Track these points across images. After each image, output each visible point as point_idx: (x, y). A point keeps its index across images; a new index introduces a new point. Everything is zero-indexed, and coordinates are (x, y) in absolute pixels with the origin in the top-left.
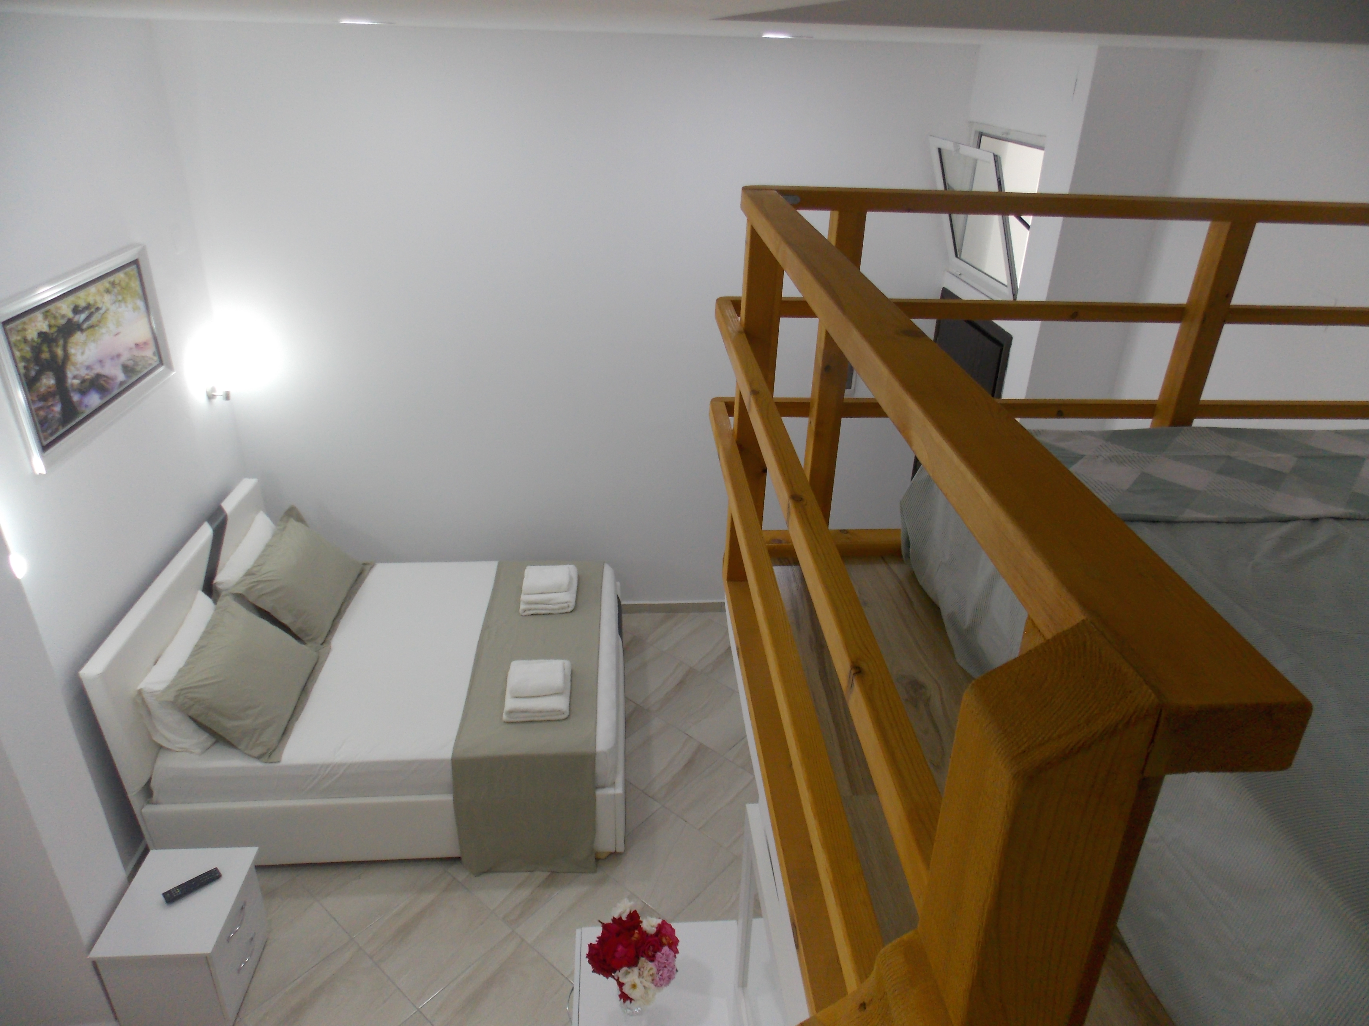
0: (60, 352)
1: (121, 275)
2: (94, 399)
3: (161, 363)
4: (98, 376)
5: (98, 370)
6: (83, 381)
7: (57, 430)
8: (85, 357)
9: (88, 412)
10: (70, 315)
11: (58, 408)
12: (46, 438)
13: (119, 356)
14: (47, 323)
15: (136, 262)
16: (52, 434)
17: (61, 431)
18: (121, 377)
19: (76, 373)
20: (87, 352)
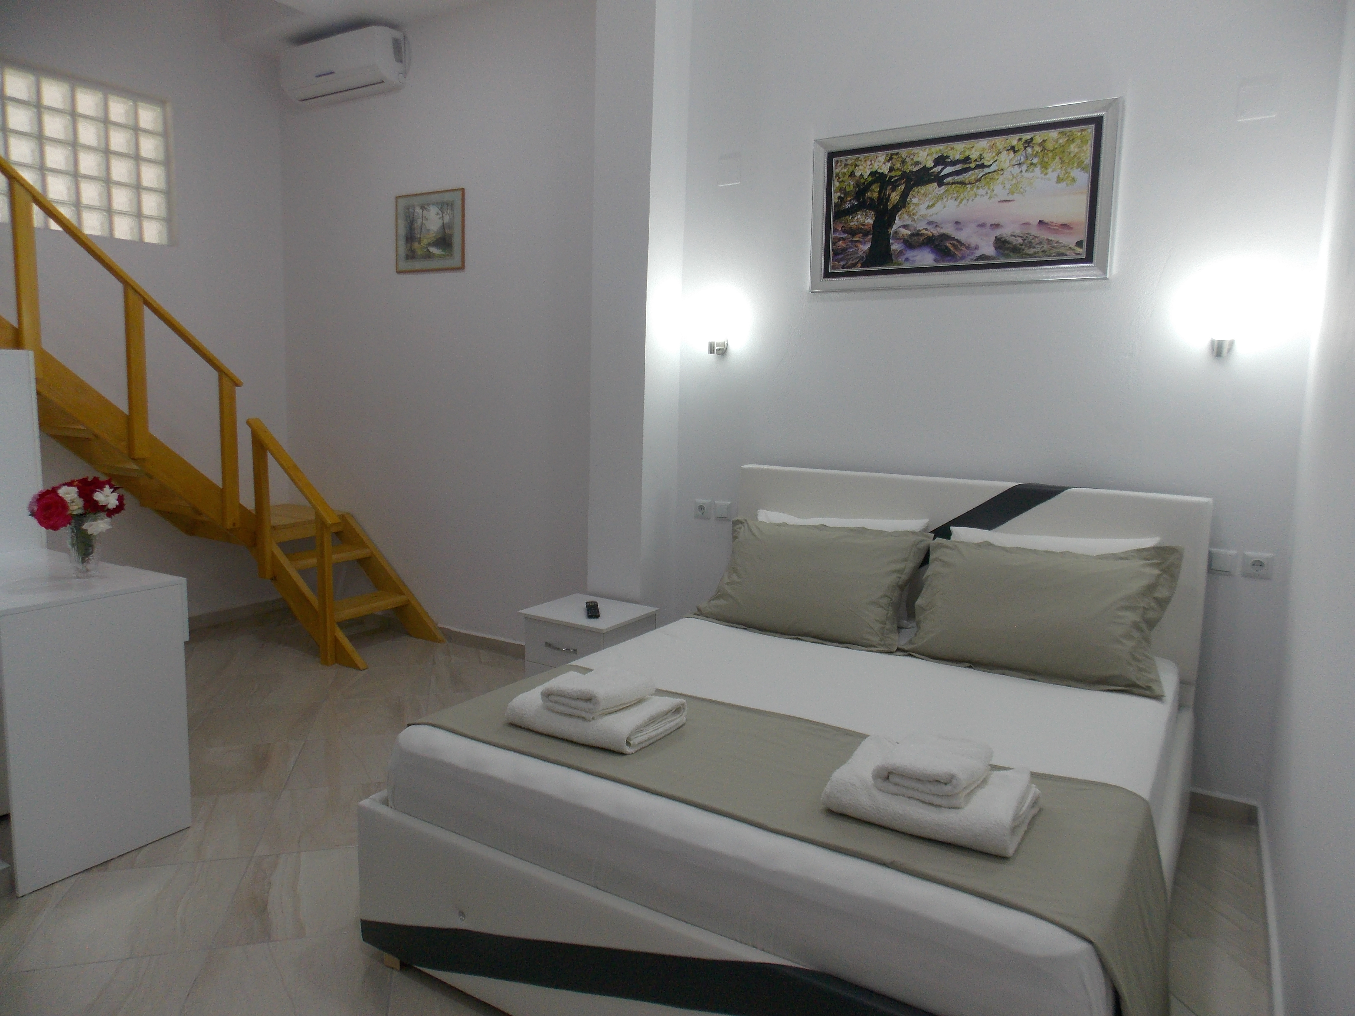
0: (895, 197)
1: (1053, 134)
2: (926, 257)
3: (1089, 258)
4: (945, 237)
5: (948, 230)
6: (917, 234)
7: (854, 265)
8: (931, 211)
9: (906, 266)
10: (930, 164)
11: (866, 247)
12: (833, 268)
13: (997, 226)
14: (889, 165)
15: (1098, 122)
16: (843, 267)
17: (858, 269)
18: (988, 249)
19: (909, 222)
20: (939, 206)
